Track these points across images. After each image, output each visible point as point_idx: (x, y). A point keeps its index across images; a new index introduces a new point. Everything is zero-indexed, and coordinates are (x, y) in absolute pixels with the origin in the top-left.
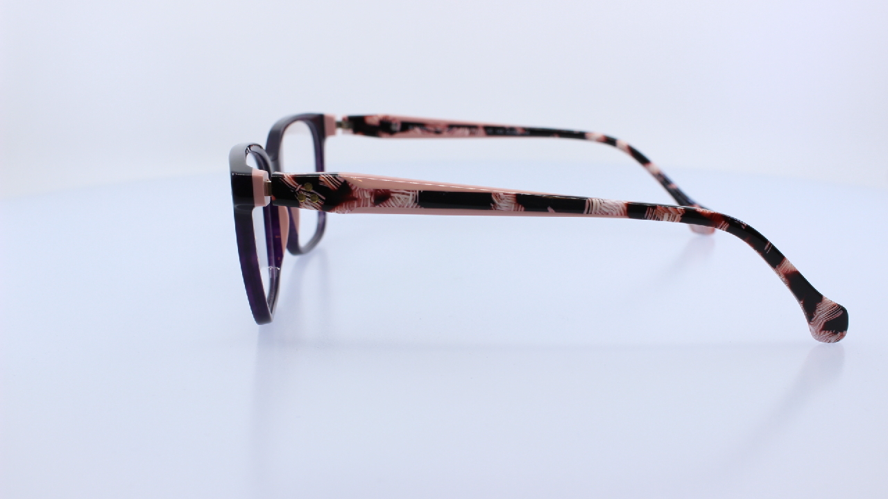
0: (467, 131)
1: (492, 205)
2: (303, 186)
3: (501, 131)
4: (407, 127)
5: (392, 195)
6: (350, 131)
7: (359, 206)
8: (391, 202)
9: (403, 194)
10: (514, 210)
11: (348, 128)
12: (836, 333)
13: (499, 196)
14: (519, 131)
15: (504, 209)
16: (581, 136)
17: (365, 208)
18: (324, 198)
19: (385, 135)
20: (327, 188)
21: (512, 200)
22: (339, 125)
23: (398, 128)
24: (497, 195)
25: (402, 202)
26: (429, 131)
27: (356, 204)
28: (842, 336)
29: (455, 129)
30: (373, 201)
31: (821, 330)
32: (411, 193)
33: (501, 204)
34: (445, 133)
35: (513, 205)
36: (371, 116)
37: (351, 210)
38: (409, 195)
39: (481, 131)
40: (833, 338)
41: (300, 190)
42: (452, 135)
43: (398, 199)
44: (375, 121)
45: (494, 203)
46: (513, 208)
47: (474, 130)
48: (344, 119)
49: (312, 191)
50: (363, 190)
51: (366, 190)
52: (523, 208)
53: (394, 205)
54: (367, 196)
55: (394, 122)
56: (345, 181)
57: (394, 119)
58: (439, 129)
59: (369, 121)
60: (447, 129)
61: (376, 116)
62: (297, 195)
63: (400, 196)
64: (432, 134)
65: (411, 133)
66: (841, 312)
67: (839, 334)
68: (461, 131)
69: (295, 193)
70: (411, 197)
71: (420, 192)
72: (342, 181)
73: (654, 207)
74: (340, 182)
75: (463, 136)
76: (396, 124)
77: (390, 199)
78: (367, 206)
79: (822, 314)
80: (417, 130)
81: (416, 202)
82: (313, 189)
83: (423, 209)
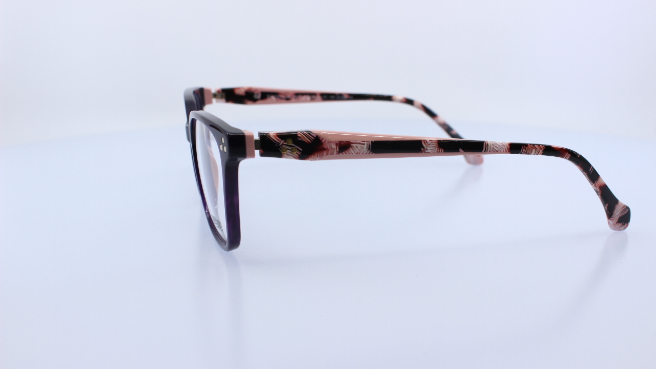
0: (308, 98)
1: (422, 149)
2: (285, 141)
3: (333, 97)
4: (265, 96)
5: (352, 145)
6: (224, 100)
7: (327, 154)
8: (351, 150)
9: (360, 143)
10: (437, 152)
11: (222, 97)
12: (624, 224)
13: (427, 142)
14: (346, 97)
15: (430, 151)
16: (389, 98)
17: (332, 156)
18: (301, 150)
19: (249, 102)
20: (304, 142)
21: (435, 145)
22: (215, 96)
23: (259, 96)
24: (425, 142)
25: (359, 150)
26: (281, 99)
27: (325, 153)
28: (627, 226)
29: (300, 96)
30: (338, 150)
31: (616, 224)
32: (366, 143)
33: (428, 148)
34: (293, 100)
35: (436, 148)
36: (239, 88)
37: (322, 158)
38: (364, 144)
39: (319, 97)
40: (622, 228)
41: (283, 144)
42: (298, 101)
43: (356, 148)
44: (242, 92)
45: (423, 147)
46: (436, 151)
47: (313, 97)
48: (218, 92)
49: (292, 145)
50: (331, 142)
51: (333, 142)
52: (443, 150)
53: (353, 153)
54: (334, 146)
55: (256, 93)
56: (317, 136)
57: (256, 90)
58: (289, 96)
59: (237, 92)
60: (294, 97)
61: (243, 88)
62: (281, 149)
63: (358, 145)
64: (284, 101)
65: (269, 100)
66: (627, 210)
67: (626, 224)
68: (304, 97)
69: (279, 146)
70: (365, 146)
71: (372, 142)
72: (315, 136)
73: (526, 145)
74: (313, 136)
75: (306, 101)
76: (257, 94)
77: (350, 148)
78: (333, 154)
79: (617, 213)
80: (273, 98)
81: (369, 149)
82: (293, 143)
83: (374, 154)
